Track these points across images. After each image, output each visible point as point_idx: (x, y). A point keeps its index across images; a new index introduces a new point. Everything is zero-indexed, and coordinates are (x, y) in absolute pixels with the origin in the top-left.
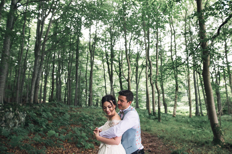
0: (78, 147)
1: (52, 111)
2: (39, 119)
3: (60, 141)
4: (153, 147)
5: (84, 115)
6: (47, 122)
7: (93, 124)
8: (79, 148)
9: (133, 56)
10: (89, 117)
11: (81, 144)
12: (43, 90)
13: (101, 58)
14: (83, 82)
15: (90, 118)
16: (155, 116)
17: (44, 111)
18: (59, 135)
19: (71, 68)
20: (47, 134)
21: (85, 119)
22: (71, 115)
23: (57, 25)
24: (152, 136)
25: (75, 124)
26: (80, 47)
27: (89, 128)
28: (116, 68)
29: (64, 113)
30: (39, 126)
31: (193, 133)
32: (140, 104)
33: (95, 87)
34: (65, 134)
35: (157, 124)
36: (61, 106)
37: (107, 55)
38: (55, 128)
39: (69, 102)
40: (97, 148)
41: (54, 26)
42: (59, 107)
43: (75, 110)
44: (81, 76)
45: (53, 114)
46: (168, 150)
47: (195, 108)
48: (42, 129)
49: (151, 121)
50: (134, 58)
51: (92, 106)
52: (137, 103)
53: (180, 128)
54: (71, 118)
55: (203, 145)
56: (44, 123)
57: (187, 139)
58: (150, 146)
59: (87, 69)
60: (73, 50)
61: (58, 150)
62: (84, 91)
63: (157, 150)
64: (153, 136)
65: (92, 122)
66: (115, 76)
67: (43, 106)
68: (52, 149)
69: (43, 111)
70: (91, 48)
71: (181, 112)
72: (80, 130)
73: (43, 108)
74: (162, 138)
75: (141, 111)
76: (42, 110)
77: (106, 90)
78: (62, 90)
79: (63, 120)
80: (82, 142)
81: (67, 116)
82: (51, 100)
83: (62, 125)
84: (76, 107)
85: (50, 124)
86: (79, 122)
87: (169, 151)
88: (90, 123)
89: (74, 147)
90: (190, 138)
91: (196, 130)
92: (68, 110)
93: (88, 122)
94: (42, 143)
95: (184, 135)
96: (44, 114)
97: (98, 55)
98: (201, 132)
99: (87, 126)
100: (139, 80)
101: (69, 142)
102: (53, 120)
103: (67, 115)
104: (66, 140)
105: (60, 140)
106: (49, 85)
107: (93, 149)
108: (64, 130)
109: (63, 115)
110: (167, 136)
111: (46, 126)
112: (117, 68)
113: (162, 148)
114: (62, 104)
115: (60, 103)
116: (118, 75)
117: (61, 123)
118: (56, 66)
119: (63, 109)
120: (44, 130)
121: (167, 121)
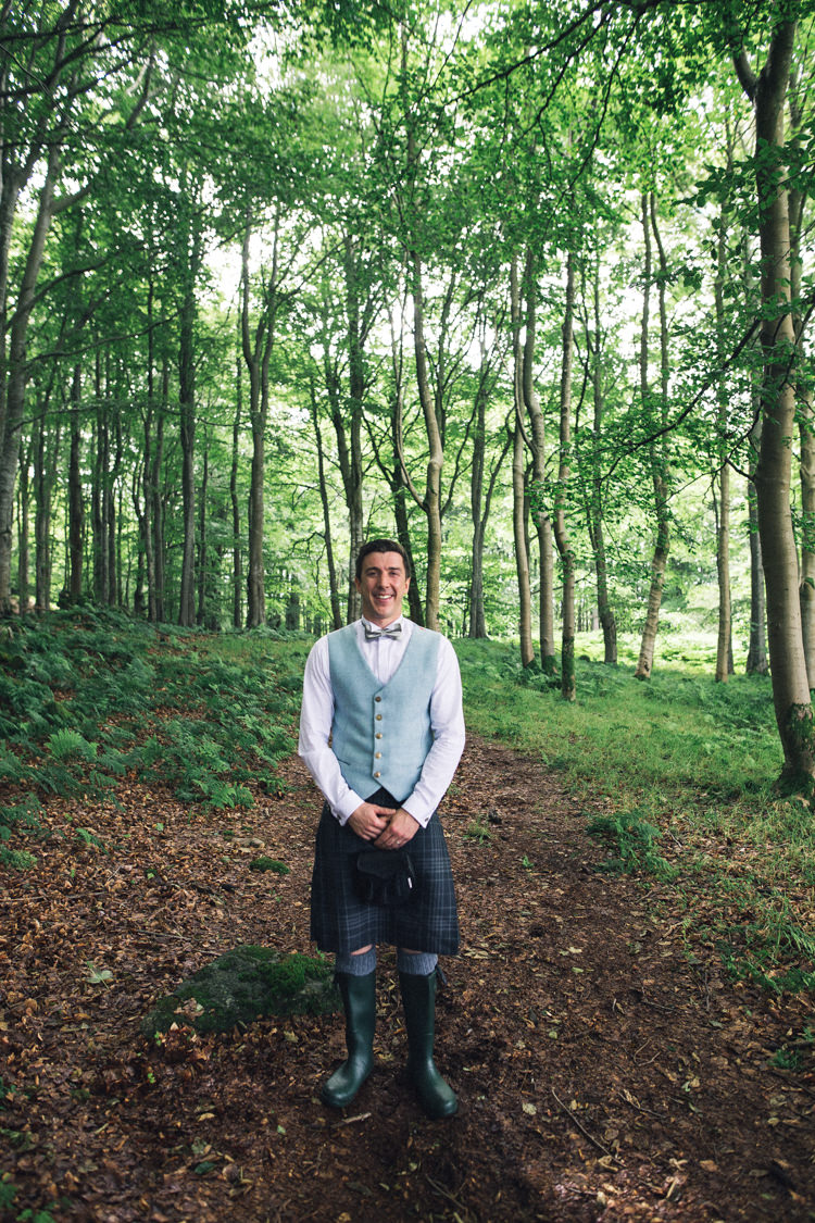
0: (181, 801)
1: (71, 648)
2: (10, 682)
3: (103, 778)
4: (513, 805)
5: (222, 665)
6: (50, 697)
7: (257, 706)
8: (185, 804)
9: (457, 386)
10: (242, 678)
11: (198, 789)
12: (31, 552)
13: (305, 396)
14: (221, 515)
15: (246, 679)
16: (552, 673)
17: (34, 647)
18: (101, 750)
19: (159, 447)
20: (47, 745)
21: (222, 685)
22: (160, 668)
23: (80, 227)
24: (518, 760)
25: (176, 707)
26: (199, 340)
27: (238, 721)
28: (377, 443)
29: (129, 659)
30: (13, 713)
31: (708, 746)
32: (492, 620)
33: (278, 539)
34: (129, 746)
35: (552, 710)
36: (117, 625)
37: (333, 382)
38: (86, 720)
39: (155, 610)
40: (265, 806)
41: (68, 231)
42: (108, 631)
43: (183, 647)
44: (209, 483)
45: (77, 663)
46: (579, 815)
47: (747, 639)
48: (23, 726)
49: (528, 694)
50: (465, 396)
51: (264, 628)
52: (479, 613)
53: (654, 726)
54: (159, 682)
55: (734, 796)
56: (35, 700)
57: (670, 772)
58: (501, 801)
59: (235, 452)
60: (166, 354)
61: (92, 810)
62: (229, 557)
63: (528, 818)
64: (522, 761)
65: (255, 697)
66: (375, 487)
67: (32, 628)
68: (68, 808)
69: (30, 650)
70: (253, 344)
71: (684, 659)
72: (197, 733)
73: (30, 634)
74: (561, 766)
75: (492, 651)
76: (24, 644)
77: (330, 554)
78: (125, 552)
79: (122, 689)
80: (201, 778)
81: (143, 671)
82: (70, 600)
83: (119, 710)
84: (185, 631)
85: (65, 704)
86: (194, 698)
87: (577, 820)
88: (244, 701)
89: (164, 800)
90: (686, 769)
91: (727, 735)
92: (148, 644)
93: (237, 699)
94: (22, 780)
95: (666, 757)
96: (35, 662)
97: (285, 381)
98: (744, 743)
99: (229, 715)
100: (487, 504)
101: (144, 782)
102: (78, 686)
103: (138, 666)
104: (129, 770)
105: (106, 773)
106: (59, 531)
107: (247, 808)
108: (124, 732)
109: (124, 667)
110: (585, 759)
111: (42, 714)
112: (382, 442)
113: (554, 807)
114: (122, 618)
115: (112, 615)
116: (387, 479)
117: (113, 702)
118: (86, 435)
119: (124, 638)
120: (35, 728)
121: (603, 694)
